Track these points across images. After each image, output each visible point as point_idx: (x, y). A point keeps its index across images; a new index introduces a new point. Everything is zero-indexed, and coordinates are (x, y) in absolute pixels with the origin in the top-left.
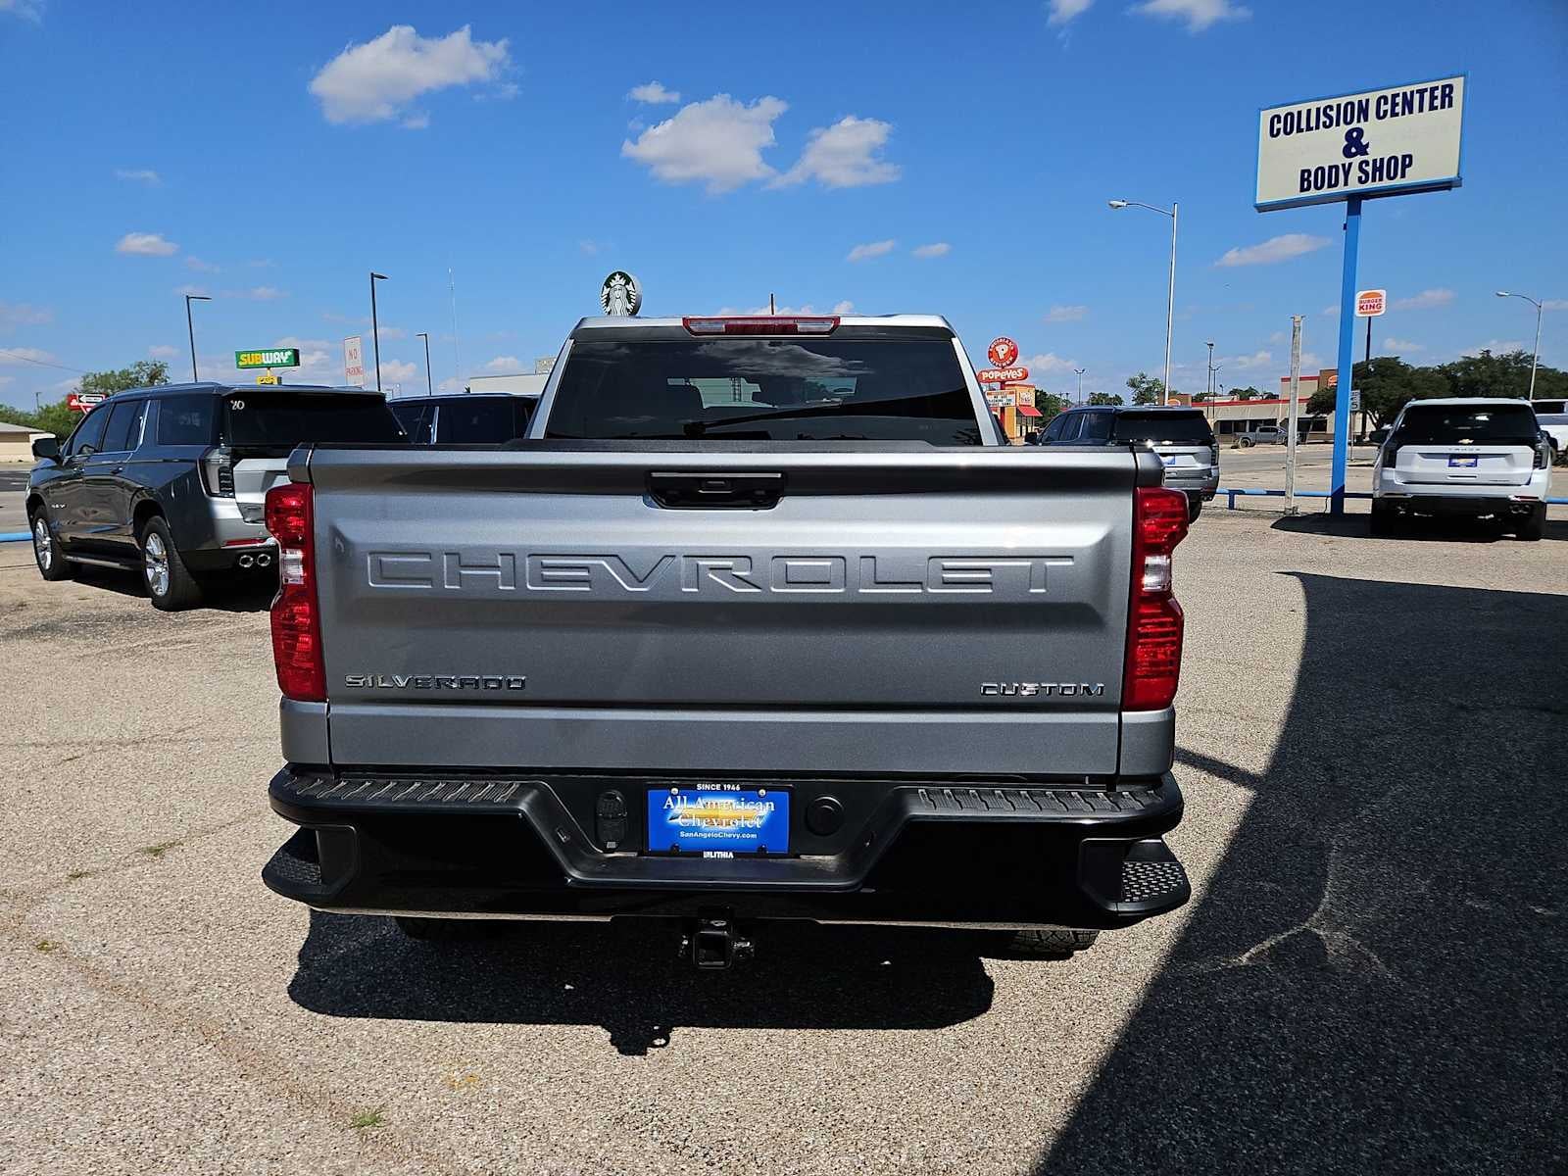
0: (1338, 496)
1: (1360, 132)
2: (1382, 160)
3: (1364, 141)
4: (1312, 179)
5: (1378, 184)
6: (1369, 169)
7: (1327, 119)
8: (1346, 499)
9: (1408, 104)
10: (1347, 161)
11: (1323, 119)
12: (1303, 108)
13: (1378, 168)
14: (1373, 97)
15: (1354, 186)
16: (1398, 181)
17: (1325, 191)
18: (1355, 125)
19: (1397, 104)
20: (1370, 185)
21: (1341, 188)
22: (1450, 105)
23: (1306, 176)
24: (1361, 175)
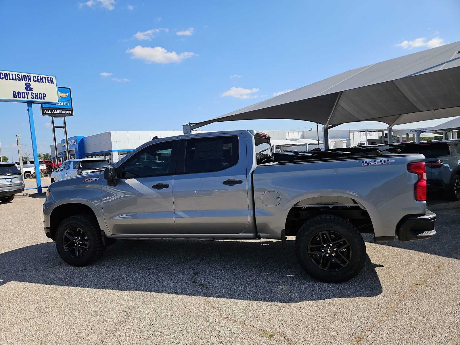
0: (40, 188)
1: (30, 85)
2: (37, 93)
3: (31, 87)
4: (17, 94)
5: (37, 100)
6: (34, 95)
7: (18, 78)
8: (42, 189)
9: (42, 80)
10: (27, 92)
11: (17, 78)
12: (11, 73)
13: (37, 95)
14: (32, 76)
15: (30, 99)
16: (43, 100)
17: (21, 99)
18: (27, 82)
19: (39, 79)
20: (35, 100)
21: (26, 99)
22: (53, 83)
23: (15, 94)
24: (32, 96)
